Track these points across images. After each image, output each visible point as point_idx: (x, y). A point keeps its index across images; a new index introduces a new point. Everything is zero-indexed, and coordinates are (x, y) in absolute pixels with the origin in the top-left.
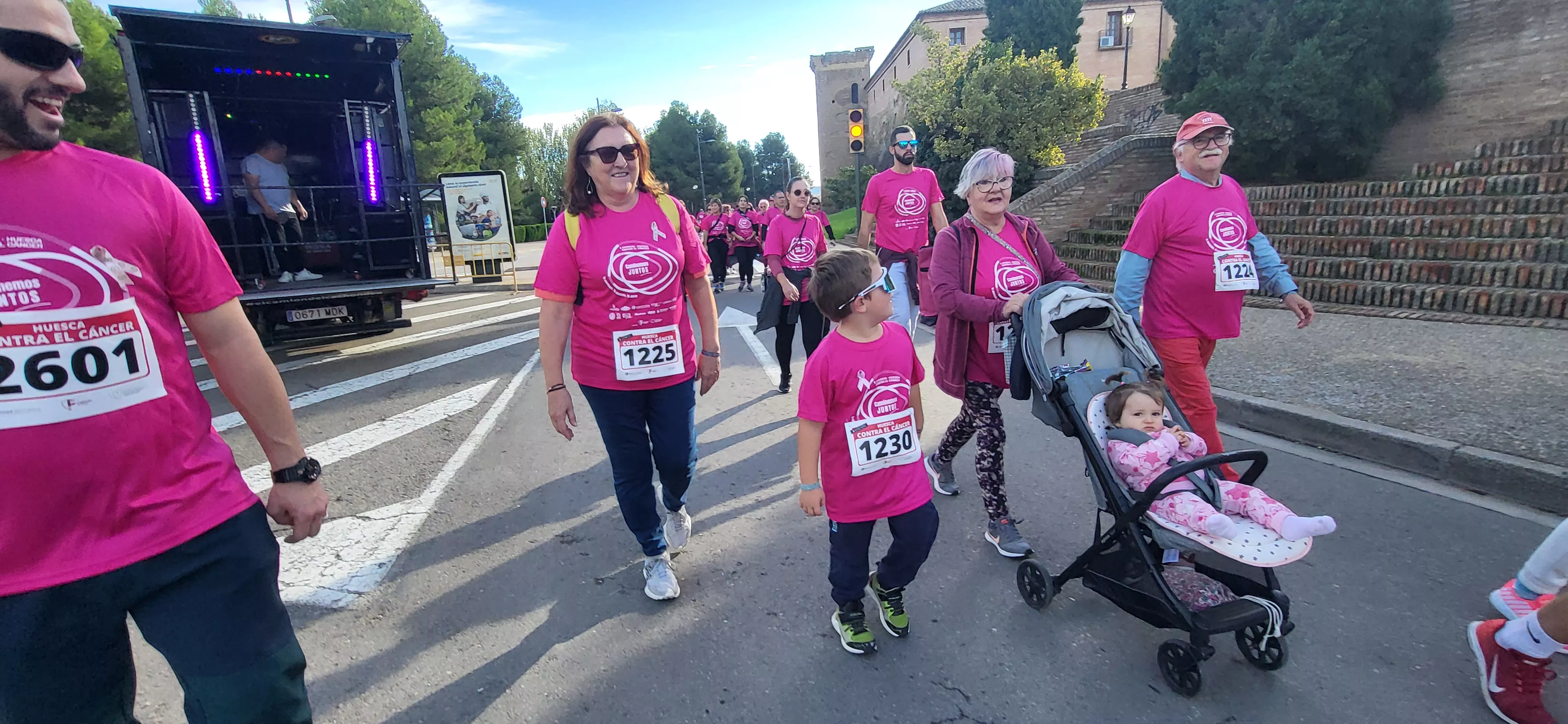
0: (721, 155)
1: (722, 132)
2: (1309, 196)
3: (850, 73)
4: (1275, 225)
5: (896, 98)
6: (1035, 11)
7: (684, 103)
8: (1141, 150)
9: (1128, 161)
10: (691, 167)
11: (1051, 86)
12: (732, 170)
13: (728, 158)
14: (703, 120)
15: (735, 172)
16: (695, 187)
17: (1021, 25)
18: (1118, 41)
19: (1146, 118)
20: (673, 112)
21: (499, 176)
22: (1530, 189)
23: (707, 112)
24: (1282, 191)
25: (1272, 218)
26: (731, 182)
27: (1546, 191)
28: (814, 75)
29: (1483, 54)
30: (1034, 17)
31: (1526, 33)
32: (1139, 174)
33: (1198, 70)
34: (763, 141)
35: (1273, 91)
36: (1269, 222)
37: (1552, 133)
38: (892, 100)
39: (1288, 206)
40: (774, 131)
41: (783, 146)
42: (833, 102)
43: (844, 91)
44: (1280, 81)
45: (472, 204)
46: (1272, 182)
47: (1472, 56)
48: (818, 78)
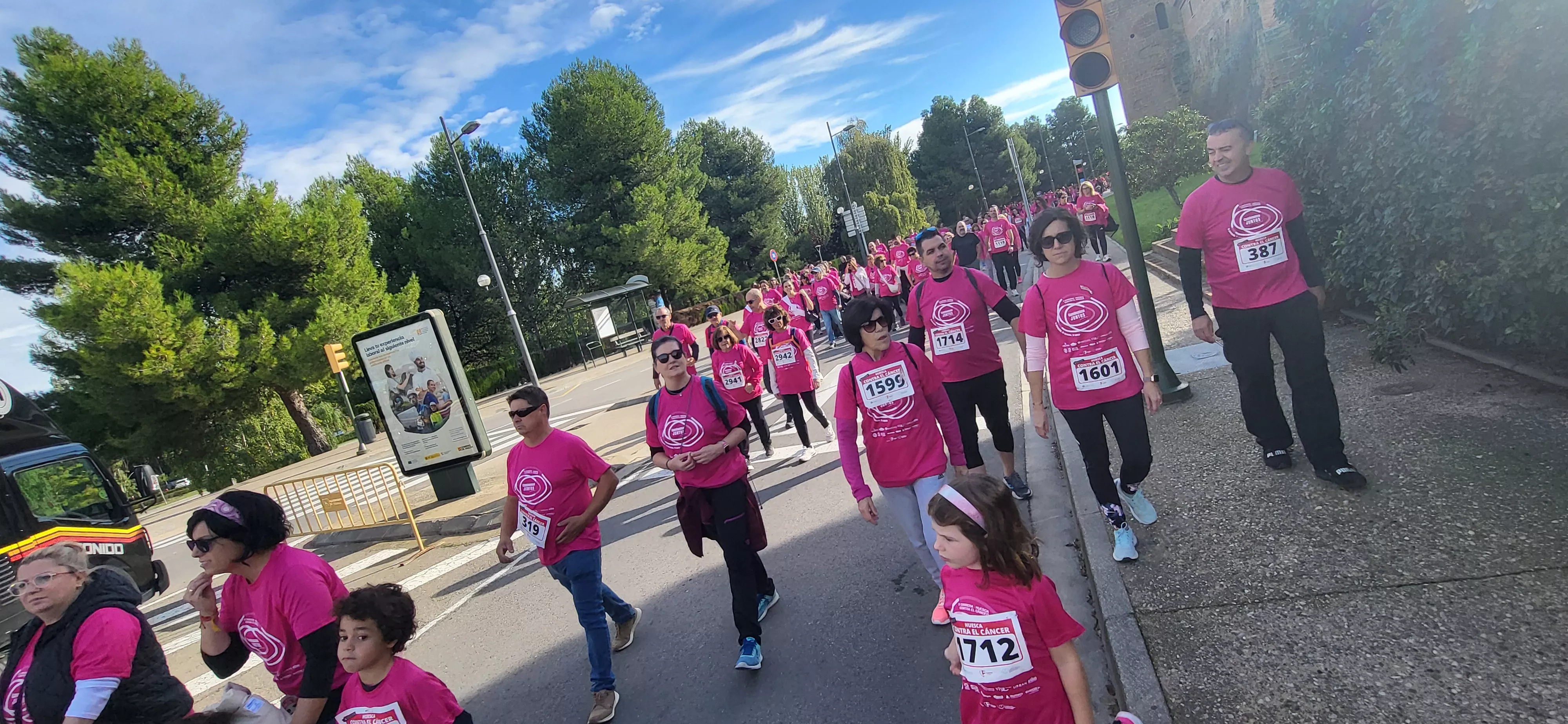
0: (998, 142)
1: (997, 114)
7: (948, 96)
10: (964, 166)
14: (972, 108)
16: (971, 187)
20: (933, 110)
23: (973, 99)
34: (1054, 111)
41: (1082, 109)
43: (1146, 18)
45: (404, 375)
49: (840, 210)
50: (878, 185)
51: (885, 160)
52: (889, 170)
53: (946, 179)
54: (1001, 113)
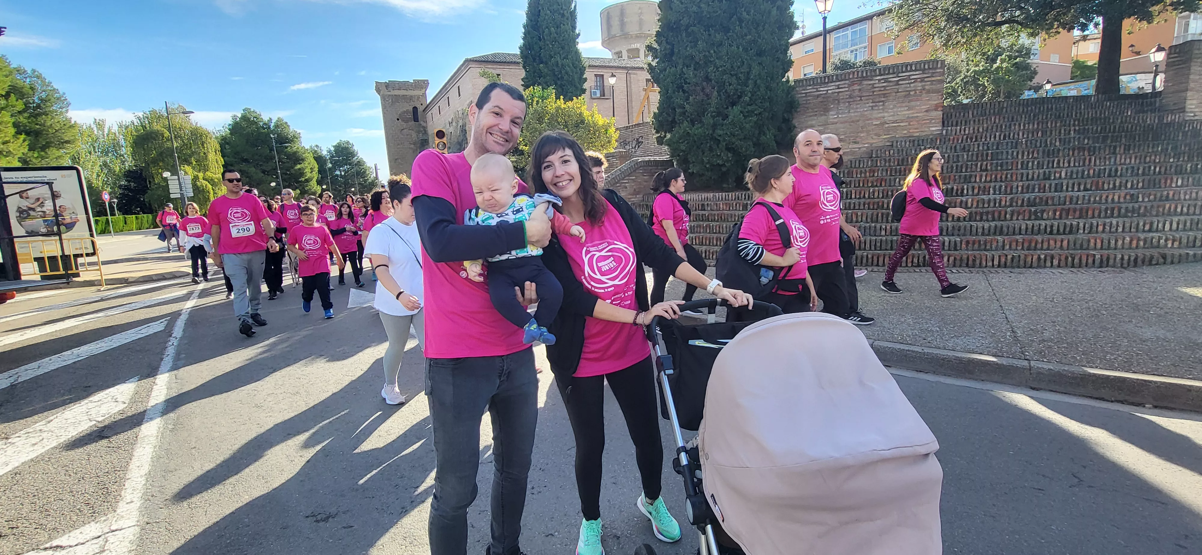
0: (296, 158)
1: (295, 138)
2: (745, 199)
3: (411, 98)
4: (731, 217)
5: (450, 120)
6: (556, 70)
7: (257, 110)
8: (645, 168)
9: (637, 175)
10: (268, 167)
11: (583, 122)
12: (307, 170)
13: (303, 160)
14: (277, 126)
15: (311, 172)
16: (273, 184)
17: (548, 78)
18: (603, 94)
19: (633, 146)
20: (244, 118)
21: (75, 171)
22: (849, 196)
23: (279, 120)
24: (730, 196)
25: (729, 212)
26: (307, 181)
27: (855, 198)
28: (379, 97)
29: (814, 122)
30: (556, 73)
31: (831, 113)
32: (645, 183)
33: (676, 119)
34: (334, 147)
35: (720, 136)
36: (728, 214)
37: (851, 167)
38: (447, 122)
39: (736, 205)
40: (344, 139)
42: (398, 119)
43: (407, 112)
44: (723, 130)
45: (38, 199)
46: (722, 190)
47: (810, 123)
48: (383, 98)
49: (167, 174)
50: (194, 163)
51: (203, 145)
52: (205, 153)
53: (247, 173)
54: (300, 137)
